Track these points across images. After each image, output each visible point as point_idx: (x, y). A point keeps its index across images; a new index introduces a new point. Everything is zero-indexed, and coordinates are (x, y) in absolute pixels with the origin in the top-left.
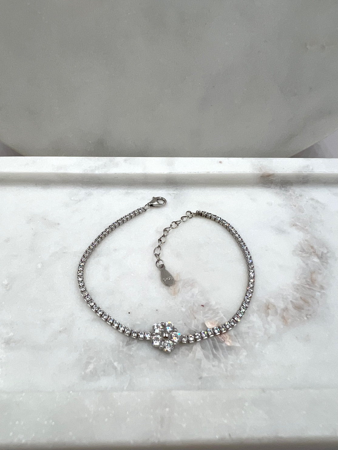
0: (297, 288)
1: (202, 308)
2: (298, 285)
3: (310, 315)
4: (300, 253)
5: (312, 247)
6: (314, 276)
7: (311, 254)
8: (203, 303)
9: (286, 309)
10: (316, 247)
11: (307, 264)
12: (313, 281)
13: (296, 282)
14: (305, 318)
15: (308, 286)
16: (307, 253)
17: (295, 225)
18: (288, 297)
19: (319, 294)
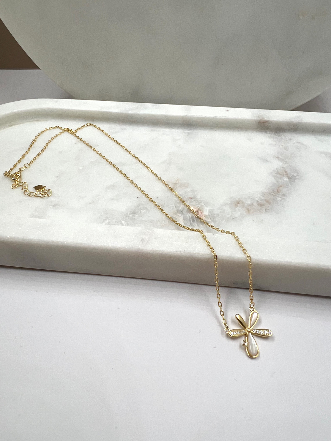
0: (264, 194)
1: (190, 199)
2: (266, 193)
3: (269, 209)
4: (275, 174)
5: (286, 172)
6: (280, 188)
7: (283, 176)
8: (192, 196)
9: (251, 205)
10: (289, 171)
11: (278, 181)
12: (278, 191)
13: (265, 191)
14: (264, 211)
15: (273, 194)
16: (281, 175)
17: (278, 158)
18: (256, 198)
19: (280, 199)
